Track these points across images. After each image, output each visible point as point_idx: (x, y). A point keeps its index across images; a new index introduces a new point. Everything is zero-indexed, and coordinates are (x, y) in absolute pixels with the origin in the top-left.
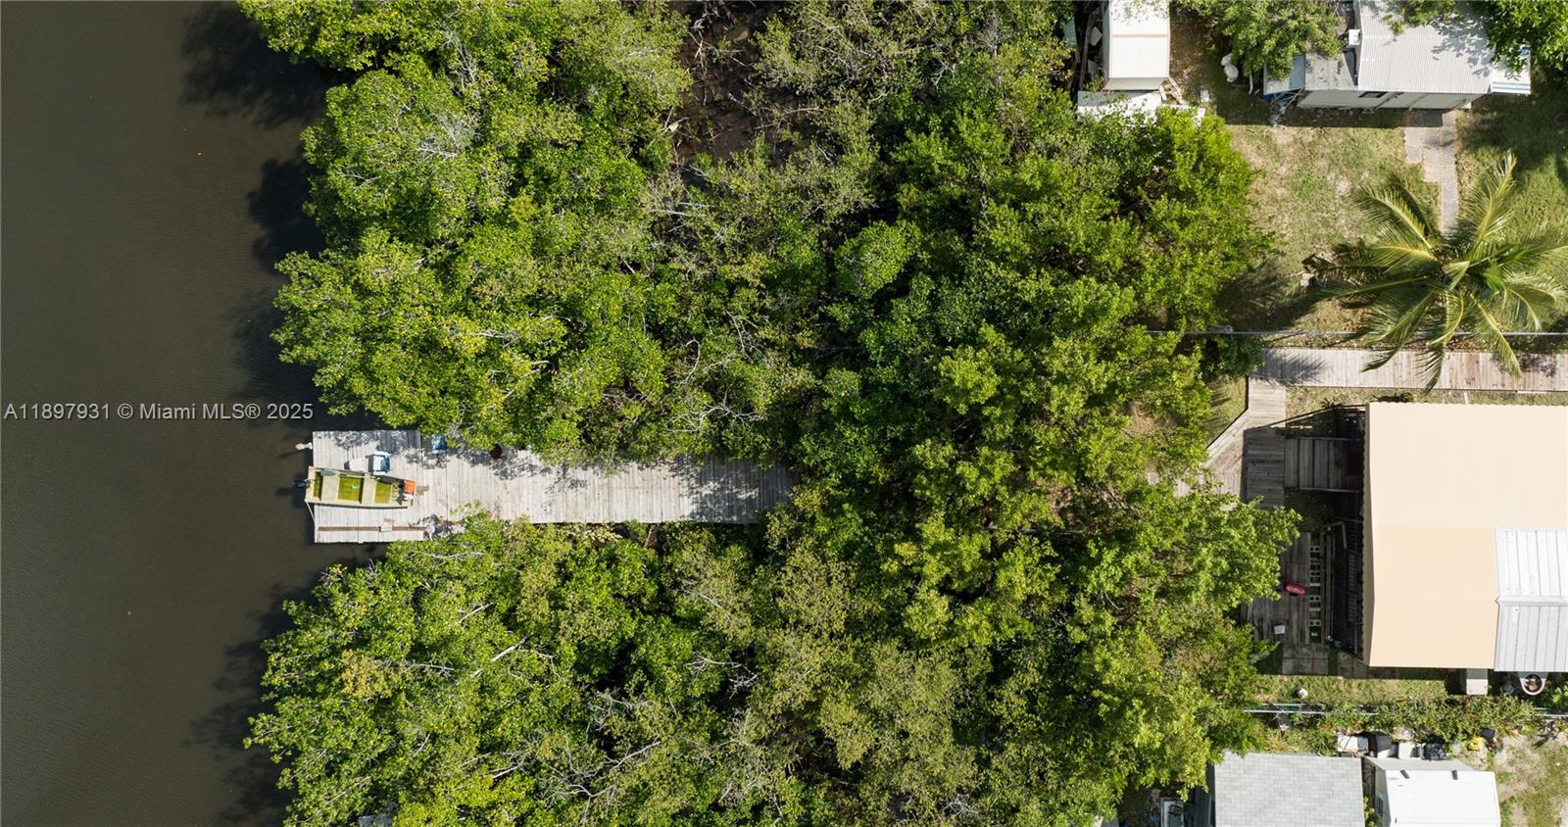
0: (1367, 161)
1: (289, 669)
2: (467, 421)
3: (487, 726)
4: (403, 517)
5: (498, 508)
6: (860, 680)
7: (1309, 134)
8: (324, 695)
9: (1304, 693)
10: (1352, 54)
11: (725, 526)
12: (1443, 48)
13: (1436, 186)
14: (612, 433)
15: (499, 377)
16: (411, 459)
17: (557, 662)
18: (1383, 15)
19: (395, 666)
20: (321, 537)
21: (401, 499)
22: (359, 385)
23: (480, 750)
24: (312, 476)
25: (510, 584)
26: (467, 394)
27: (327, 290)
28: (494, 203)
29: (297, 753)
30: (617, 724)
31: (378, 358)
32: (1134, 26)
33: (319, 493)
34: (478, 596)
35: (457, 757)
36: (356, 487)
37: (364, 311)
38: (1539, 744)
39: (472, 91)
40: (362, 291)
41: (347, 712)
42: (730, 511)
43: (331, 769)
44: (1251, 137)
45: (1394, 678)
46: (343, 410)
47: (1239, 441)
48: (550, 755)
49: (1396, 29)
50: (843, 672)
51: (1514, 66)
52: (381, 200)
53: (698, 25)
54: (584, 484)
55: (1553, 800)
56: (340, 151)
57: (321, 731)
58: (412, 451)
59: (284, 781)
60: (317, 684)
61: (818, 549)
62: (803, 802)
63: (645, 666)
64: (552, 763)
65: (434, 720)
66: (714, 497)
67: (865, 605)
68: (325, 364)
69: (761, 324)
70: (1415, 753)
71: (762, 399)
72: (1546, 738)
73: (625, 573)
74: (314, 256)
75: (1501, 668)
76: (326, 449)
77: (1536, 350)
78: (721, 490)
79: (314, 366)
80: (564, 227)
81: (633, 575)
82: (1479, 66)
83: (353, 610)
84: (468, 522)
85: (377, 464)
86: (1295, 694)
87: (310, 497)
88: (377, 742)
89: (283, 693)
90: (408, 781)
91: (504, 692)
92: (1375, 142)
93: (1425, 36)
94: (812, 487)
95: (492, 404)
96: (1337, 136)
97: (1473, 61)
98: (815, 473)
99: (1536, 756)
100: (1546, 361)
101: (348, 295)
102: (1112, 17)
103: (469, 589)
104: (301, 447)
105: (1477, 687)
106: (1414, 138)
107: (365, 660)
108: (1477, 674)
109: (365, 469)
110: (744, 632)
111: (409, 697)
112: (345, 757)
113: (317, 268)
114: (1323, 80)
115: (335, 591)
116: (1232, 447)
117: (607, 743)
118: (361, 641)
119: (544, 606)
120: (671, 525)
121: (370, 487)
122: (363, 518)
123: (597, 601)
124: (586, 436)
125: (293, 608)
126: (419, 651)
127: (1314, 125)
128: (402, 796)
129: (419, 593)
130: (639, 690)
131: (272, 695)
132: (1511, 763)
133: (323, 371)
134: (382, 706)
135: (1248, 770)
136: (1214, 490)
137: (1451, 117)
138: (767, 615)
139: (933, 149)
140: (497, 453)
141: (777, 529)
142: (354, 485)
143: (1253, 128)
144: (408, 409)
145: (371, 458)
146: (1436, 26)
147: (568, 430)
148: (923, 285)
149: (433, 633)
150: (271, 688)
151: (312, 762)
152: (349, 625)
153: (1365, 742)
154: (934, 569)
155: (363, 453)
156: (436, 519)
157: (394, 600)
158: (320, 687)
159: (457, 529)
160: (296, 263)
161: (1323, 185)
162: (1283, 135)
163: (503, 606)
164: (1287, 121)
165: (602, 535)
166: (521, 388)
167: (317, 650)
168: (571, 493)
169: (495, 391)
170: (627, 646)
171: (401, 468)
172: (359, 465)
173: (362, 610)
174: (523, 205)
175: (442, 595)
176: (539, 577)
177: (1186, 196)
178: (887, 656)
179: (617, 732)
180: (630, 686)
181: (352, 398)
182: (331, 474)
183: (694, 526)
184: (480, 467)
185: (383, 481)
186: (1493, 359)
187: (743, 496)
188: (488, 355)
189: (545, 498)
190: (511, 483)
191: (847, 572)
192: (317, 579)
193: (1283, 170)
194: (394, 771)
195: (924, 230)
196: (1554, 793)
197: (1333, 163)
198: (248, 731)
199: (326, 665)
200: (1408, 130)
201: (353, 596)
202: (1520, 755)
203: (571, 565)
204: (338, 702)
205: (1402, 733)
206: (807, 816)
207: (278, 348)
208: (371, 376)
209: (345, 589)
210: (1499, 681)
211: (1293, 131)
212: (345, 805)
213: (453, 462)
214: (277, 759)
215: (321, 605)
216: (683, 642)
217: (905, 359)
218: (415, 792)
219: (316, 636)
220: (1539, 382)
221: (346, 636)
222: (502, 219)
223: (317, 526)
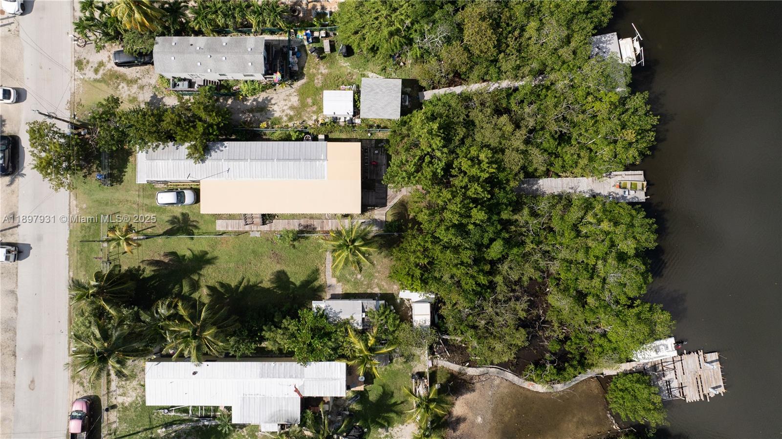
0: (352, 284)
1: (649, 136)
2: (604, 204)
3: (596, 122)
4: (619, 178)
5: (593, 181)
6: (503, 136)
7: (369, 291)
8: (639, 129)
9: (369, 135)
10: (363, 311)
11: (531, 178)
12: (339, 313)
13: (332, 277)
14: (564, 202)
15: (597, 215)
16: (618, 194)
17: (577, 139)
18: (355, 322)
19: (621, 138)
20: (641, 172)
21: (620, 183)
22: (634, 212)
23: (597, 116)
24: (645, 189)
25: (591, 160)
26: (605, 211)
27: (644, 238)
28: (600, 262)
29: (645, 114)
30: (562, 123)
31: (629, 220)
32: (424, 318)
33: (643, 184)
34: (600, 156)
35: (603, 114)
36: (633, 186)
37: (633, 233)
38: (304, 121)
39: (607, 293)
40: (634, 238)
41: (633, 125)
42: (529, 181)
43: (636, 110)
44: (386, 290)
45: (344, 139)
46: (637, 206)
47: (388, 204)
48: (580, 116)
49: (352, 318)
50: (506, 139)
51: (318, 309)
52: (630, 262)
53: (543, 318)
54: (570, 188)
55: (300, 106)
56: (642, 274)
57: (640, 120)
58: (618, 196)
59: (649, 107)
60: (641, 132)
61: (512, 170)
62: (510, 103)
63: (555, 139)
64: (578, 113)
65: (609, 124)
66: (533, 185)
67: (500, 156)
68: (643, 218)
69: (525, 232)
70: (340, 118)
71: (526, 211)
72: (302, 123)
73: (561, 163)
74: (648, 248)
75: (315, 142)
76: (641, 196)
77: (304, 231)
78: (531, 187)
79: (646, 217)
80: (581, 256)
81: (558, 163)
82: (329, 308)
83: (633, 152)
84: (603, 177)
85: (627, 193)
86: (371, 134)
87: (645, 183)
88: (625, 117)
89: (650, 130)
90: (616, 107)
91: (591, 131)
92: (350, 289)
93: (344, 316)
94: (513, 187)
95: (598, 207)
96: (361, 291)
97: (331, 309)
98: (512, 191)
99: (305, 118)
100: (301, 228)
101: (638, 236)
102: (430, 320)
103: (602, 159)
104: (648, 197)
105: (321, 137)
106: (339, 290)
107: (629, 139)
108: (321, 140)
109: (630, 191)
110: (530, 148)
111: (617, 130)
112: (633, 113)
113: (646, 245)
114: (371, 304)
115: (638, 157)
116: (390, 202)
117: (564, 118)
118: (630, 144)
119: (582, 154)
120: (545, 177)
121: (629, 186)
122: (630, 178)
123: (569, 156)
124: (570, 202)
125: (648, 152)
126: (615, 142)
127: (367, 293)
128: (617, 104)
129: (615, 157)
130: (556, 133)
131: (653, 129)
132: (312, 116)
133: (643, 216)
134: (624, 127)
135: (391, 114)
136: (395, 190)
137: (329, 296)
138: (525, 153)
139: (482, 279)
140: (594, 196)
141: (522, 176)
142: (634, 187)
143: (385, 292)
144: (620, 207)
145: (629, 194)
146: (341, 319)
147: (576, 202)
148: (486, 241)
149: (612, 146)
150: (653, 131)
151: (641, 112)
152: (634, 149)
153: (353, 121)
154: (484, 166)
155: (631, 195)
156: (610, 178)
157: (622, 156)
158: (640, 132)
159: (604, 175)
160: (652, 245)
161: (365, 277)
162: (376, 290)
163: (593, 154)
164: (376, 294)
165: (564, 174)
166: (590, 213)
167: (642, 141)
168: (573, 186)
169: (598, 212)
170: (559, 144)
171: (621, 192)
172: (632, 192)
173: (630, 152)
174: (592, 262)
175: (609, 157)
176: (583, 162)
177: (417, 265)
178: (494, 143)
179: (562, 122)
180: (559, 133)
181: (635, 210)
182: (640, 190)
183: (539, 177)
184: (599, 192)
185: (625, 188)
186: (316, 228)
187: (525, 185)
188: (600, 221)
189: (580, 184)
190: (590, 188)
191: (504, 164)
192: (643, 160)
193: (376, 281)
194: (620, 110)
195: (484, 257)
196: (299, 108)
197: (362, 283)
198: (659, 120)
199: (639, 137)
200: (341, 293)
201: (633, 156)
202: (310, 118)
203: (574, 165)
204: (635, 128)
205: (342, 124)
206: (508, 100)
207: (656, 223)
208: (631, 215)
209: (635, 158)
210: (315, 139)
211: (373, 292)
212: (632, 100)
213: (606, 193)
214: (651, 113)
215: (641, 153)
216: (545, 145)
217: (490, 222)
218: (614, 104)
219: (642, 145)
220: (303, 222)
221: (634, 145)
222: (597, 258)
223: (643, 176)
